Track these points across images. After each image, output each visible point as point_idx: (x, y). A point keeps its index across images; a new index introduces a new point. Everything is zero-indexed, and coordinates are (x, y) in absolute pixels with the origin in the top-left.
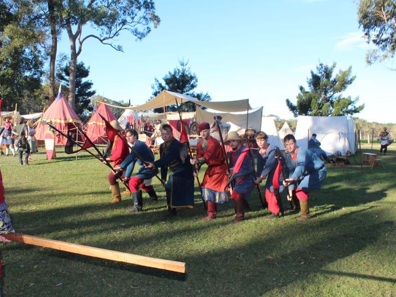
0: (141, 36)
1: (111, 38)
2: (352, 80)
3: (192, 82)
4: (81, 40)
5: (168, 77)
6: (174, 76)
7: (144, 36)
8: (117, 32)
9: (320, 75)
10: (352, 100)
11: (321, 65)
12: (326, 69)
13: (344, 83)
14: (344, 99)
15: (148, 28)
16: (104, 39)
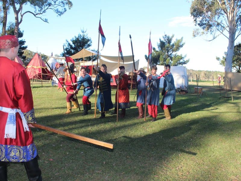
0: (61, 13)
1: (41, 14)
2: (182, 45)
3: (89, 43)
4: (22, 14)
5: (74, 40)
6: (78, 39)
7: (63, 14)
8: (45, 10)
9: (165, 41)
10: (183, 57)
11: (165, 35)
12: (168, 38)
13: (179, 46)
14: (178, 56)
15: (65, 9)
16: (37, 14)
